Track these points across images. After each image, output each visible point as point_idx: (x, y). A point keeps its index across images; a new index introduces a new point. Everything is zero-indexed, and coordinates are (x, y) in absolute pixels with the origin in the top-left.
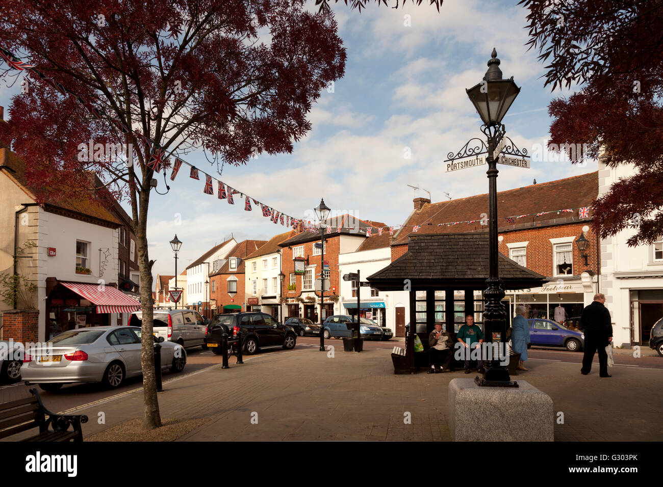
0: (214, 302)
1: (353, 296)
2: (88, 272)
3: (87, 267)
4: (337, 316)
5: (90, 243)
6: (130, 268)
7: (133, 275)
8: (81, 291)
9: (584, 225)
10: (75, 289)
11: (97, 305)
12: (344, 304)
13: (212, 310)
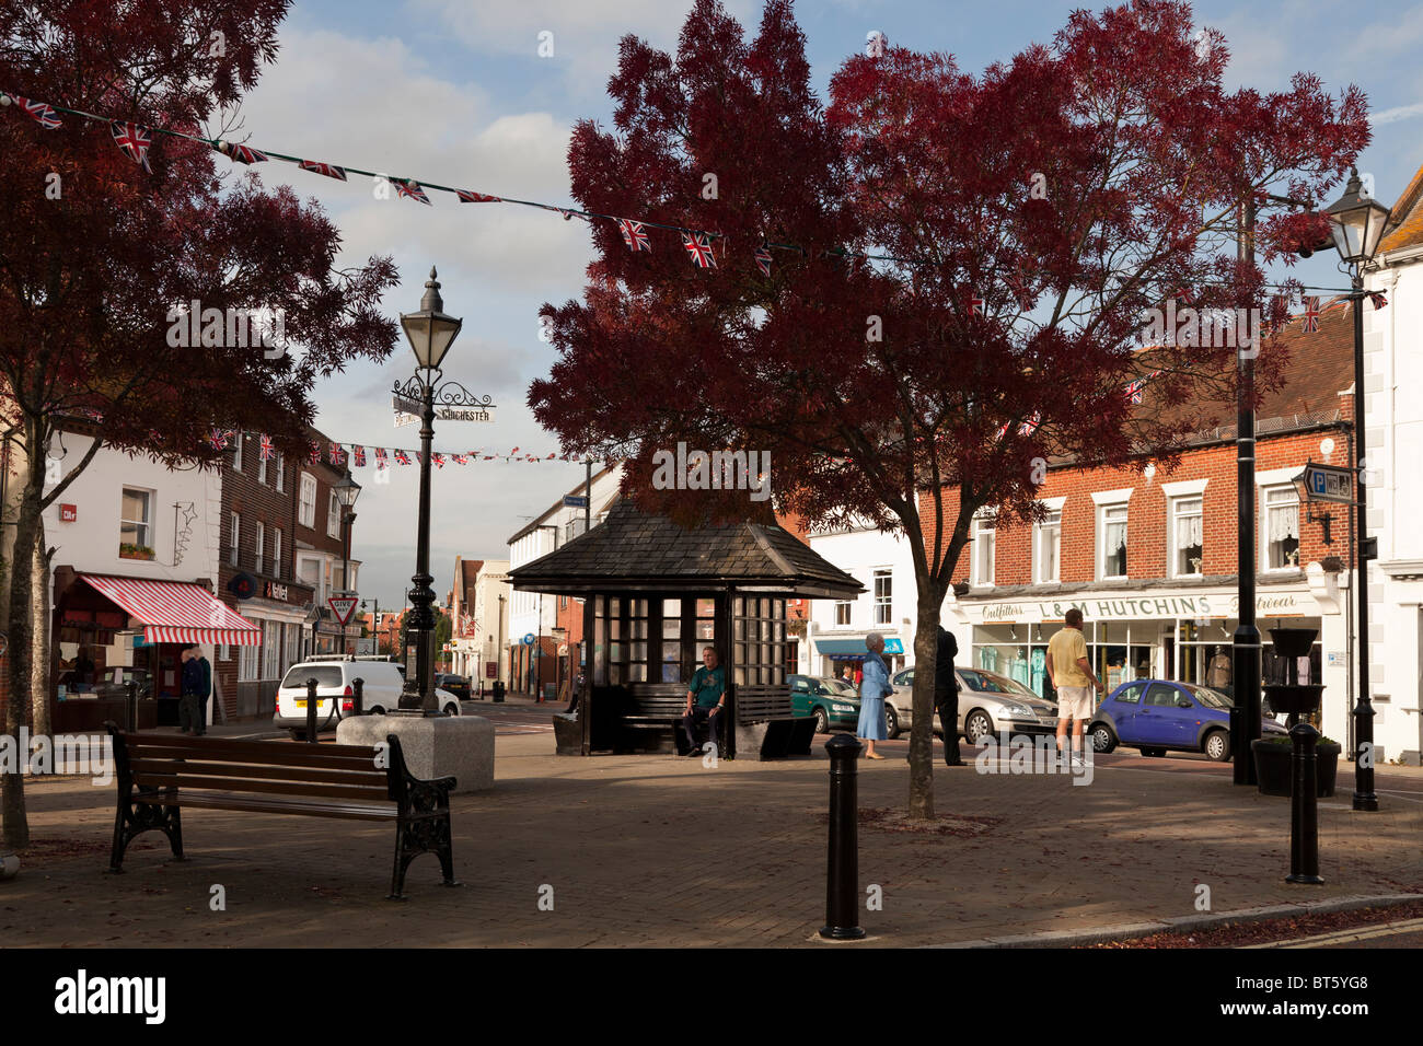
0: (562, 637)
1: (841, 622)
2: (148, 554)
3: (147, 545)
4: (804, 678)
5: (154, 491)
6: (298, 543)
7: (304, 560)
8: (122, 596)
9: (1324, 437)
10: (111, 592)
11: (147, 625)
12: (816, 642)
13: (561, 658)
